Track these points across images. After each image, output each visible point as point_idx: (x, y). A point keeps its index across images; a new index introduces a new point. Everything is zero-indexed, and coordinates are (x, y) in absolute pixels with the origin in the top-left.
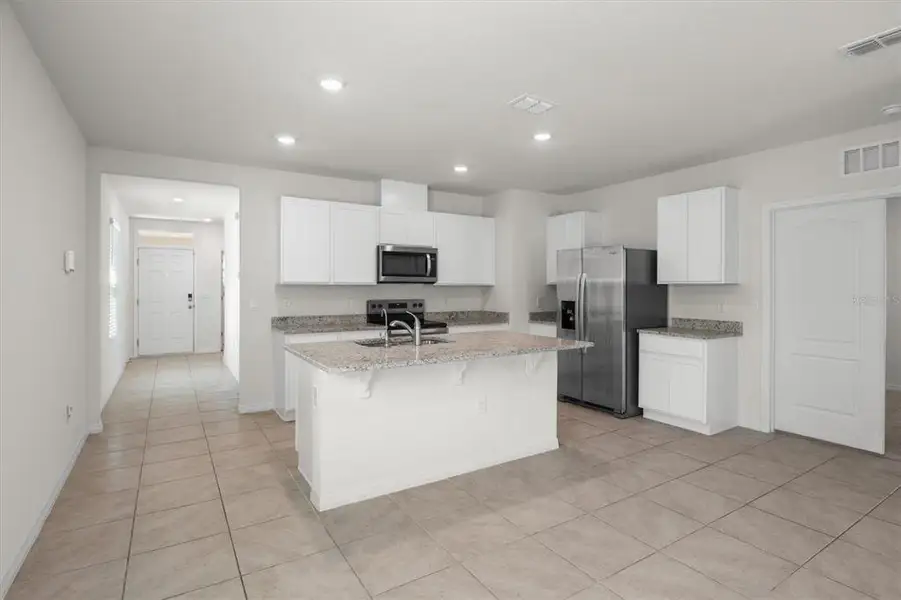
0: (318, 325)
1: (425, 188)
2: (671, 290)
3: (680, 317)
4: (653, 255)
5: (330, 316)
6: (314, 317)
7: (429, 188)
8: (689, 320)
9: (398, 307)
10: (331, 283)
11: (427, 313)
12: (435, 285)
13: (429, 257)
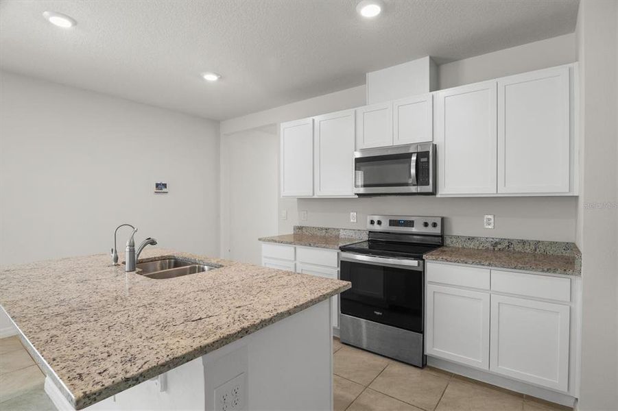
1: (427, 59)
9: (402, 225)
10: (315, 197)
11: (451, 237)
12: (438, 196)
13: (414, 158)
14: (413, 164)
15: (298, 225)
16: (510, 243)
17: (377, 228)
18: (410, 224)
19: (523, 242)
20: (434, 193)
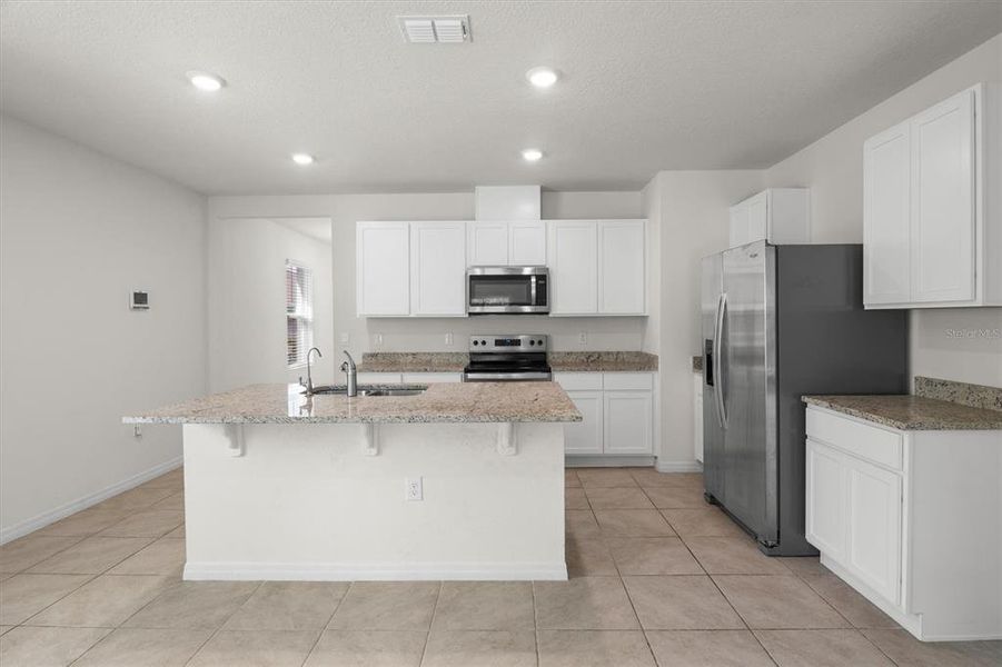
0: (411, 362)
1: (538, 188)
2: (915, 321)
3: (930, 376)
4: (856, 253)
5: (424, 354)
6: (407, 354)
7: (543, 190)
8: (944, 384)
9: (508, 344)
10: (412, 316)
11: (552, 353)
12: (550, 315)
13: (533, 280)
14: (533, 285)
15: (369, 352)
16: (600, 354)
17: (479, 348)
18: (517, 343)
19: (608, 353)
20: (547, 313)
